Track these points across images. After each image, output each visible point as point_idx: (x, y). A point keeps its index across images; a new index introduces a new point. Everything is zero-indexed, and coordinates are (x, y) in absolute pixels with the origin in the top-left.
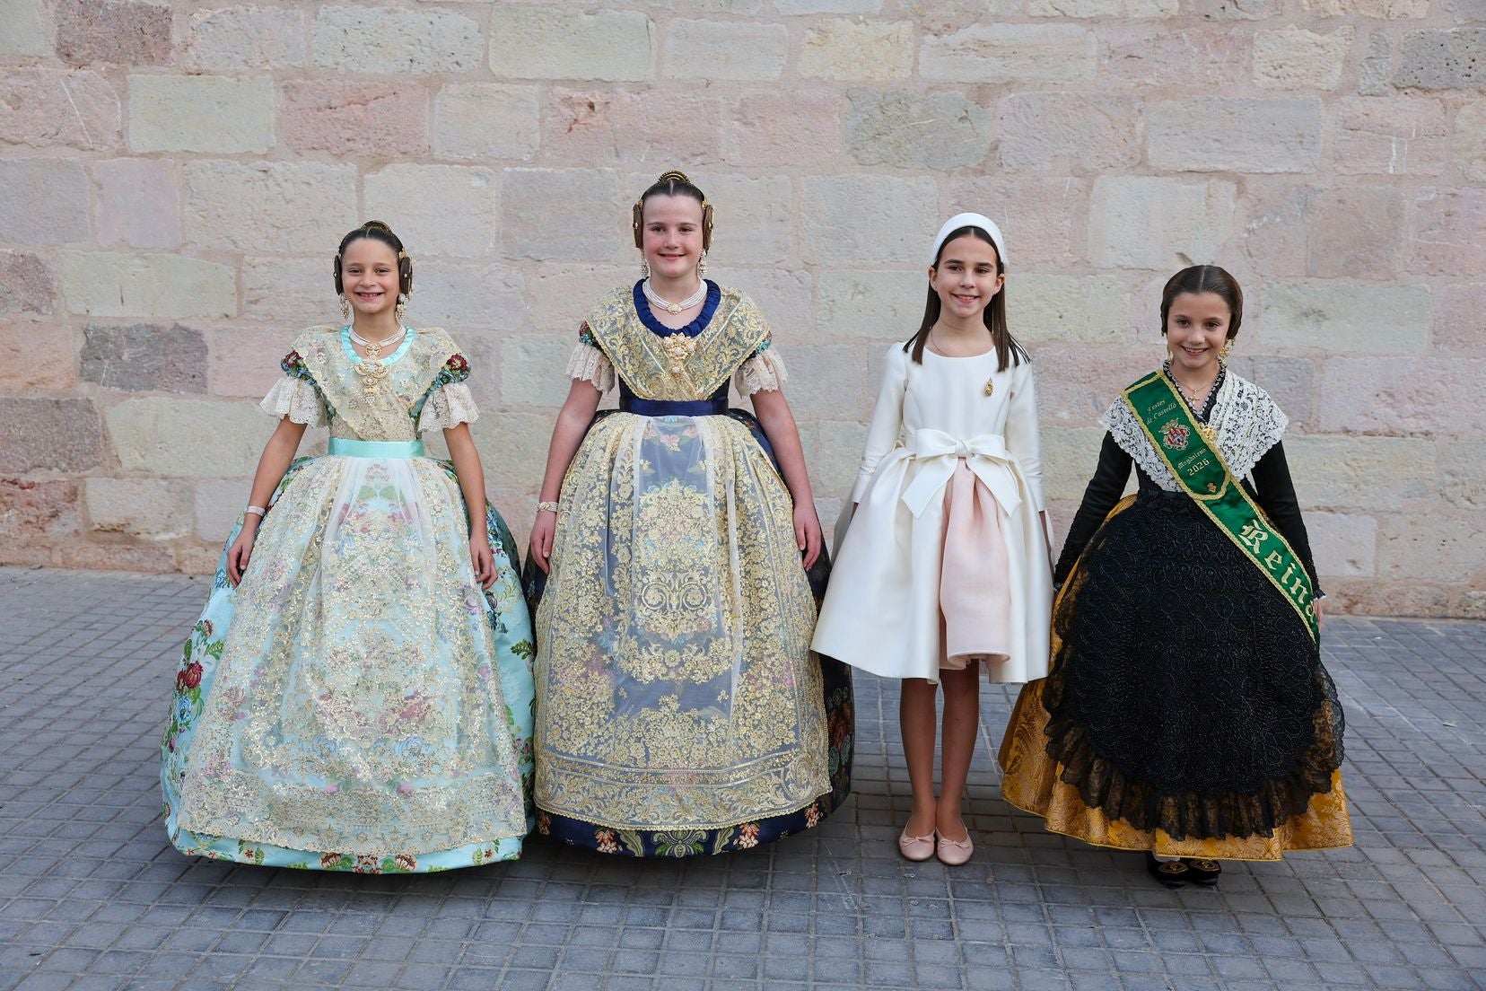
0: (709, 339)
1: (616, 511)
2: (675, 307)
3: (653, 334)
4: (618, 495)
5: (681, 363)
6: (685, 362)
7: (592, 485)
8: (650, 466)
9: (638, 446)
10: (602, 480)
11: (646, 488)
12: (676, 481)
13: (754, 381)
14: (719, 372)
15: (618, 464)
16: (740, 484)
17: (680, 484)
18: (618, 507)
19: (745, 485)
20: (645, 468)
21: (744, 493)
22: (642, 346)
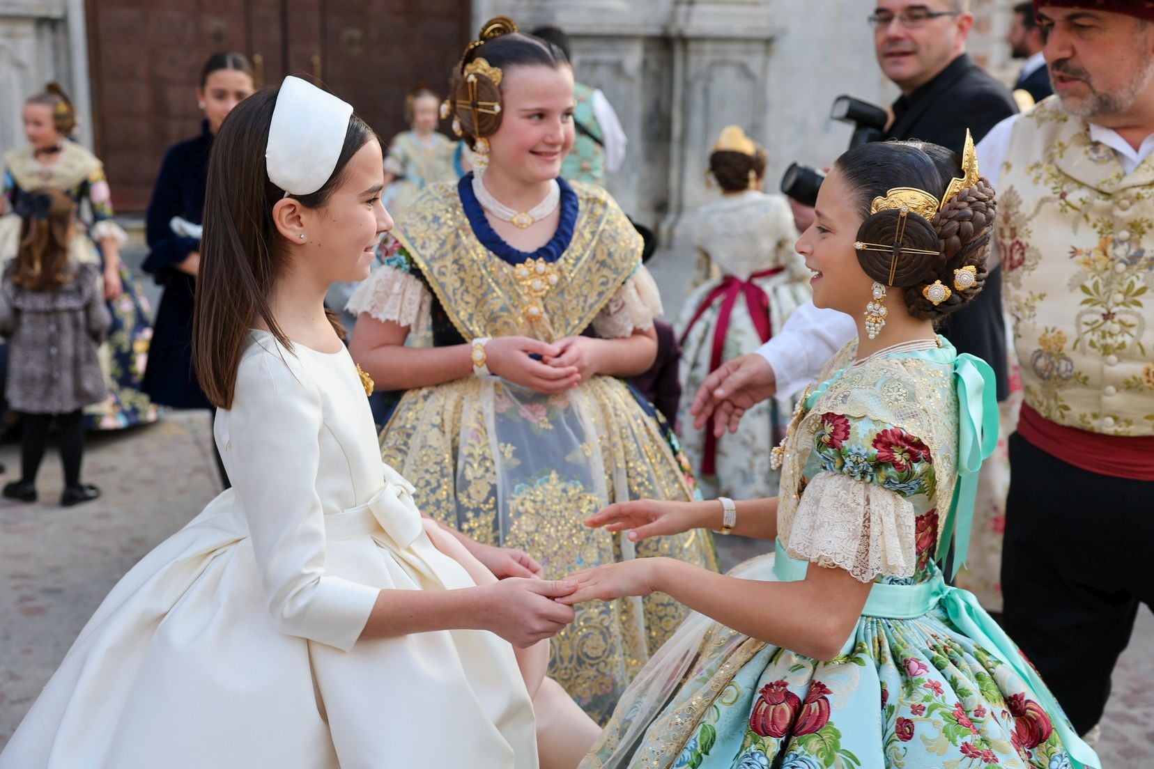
0: (574, 265)
1: (467, 520)
2: (525, 219)
3: (497, 259)
4: (469, 497)
5: (539, 301)
6: (543, 298)
7: (434, 484)
8: (515, 454)
9: (491, 424)
10: (447, 476)
11: (512, 488)
12: (554, 475)
13: (626, 319)
14: (583, 309)
15: (464, 451)
16: (632, 473)
17: (560, 479)
18: (470, 515)
19: (639, 474)
20: (509, 455)
21: (640, 485)
22: (482, 277)
